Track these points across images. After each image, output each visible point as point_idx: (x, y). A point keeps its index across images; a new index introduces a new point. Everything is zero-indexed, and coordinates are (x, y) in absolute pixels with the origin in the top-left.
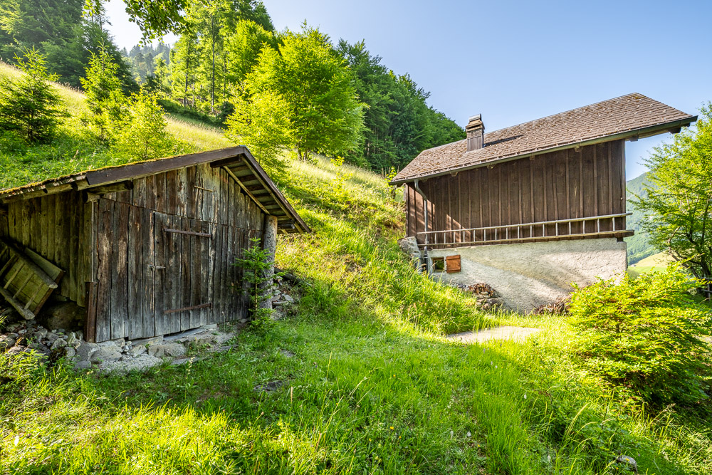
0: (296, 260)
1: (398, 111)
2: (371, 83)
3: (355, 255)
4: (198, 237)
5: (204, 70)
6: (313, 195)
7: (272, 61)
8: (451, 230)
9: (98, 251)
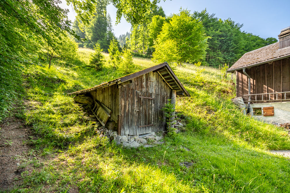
0: (183, 108)
1: (224, 37)
2: (209, 27)
3: (211, 107)
4: (149, 99)
5: (141, 39)
6: (186, 80)
7: (167, 28)
8: (266, 93)
9: (121, 105)
